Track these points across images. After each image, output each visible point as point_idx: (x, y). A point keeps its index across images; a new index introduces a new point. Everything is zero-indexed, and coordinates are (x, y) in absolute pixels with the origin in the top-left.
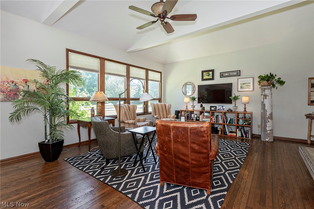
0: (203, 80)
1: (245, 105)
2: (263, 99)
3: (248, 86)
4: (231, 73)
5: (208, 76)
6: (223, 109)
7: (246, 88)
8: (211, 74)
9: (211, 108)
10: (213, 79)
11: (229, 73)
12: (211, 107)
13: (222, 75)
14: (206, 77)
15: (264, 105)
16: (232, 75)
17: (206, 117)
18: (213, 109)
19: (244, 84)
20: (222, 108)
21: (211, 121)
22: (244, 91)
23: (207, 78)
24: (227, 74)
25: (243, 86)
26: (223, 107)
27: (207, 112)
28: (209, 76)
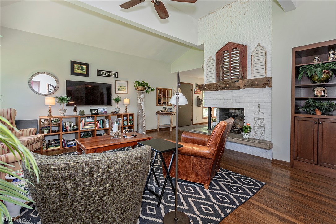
0: (73, 73)
1: (126, 106)
2: (141, 101)
3: (124, 89)
4: (109, 73)
5: (80, 70)
6: (105, 112)
7: (122, 91)
8: (85, 69)
9: (91, 112)
10: (87, 75)
11: (107, 73)
12: (92, 110)
13: (99, 73)
14: (77, 71)
15: (142, 106)
16: (110, 75)
17: (89, 124)
18: (94, 112)
19: (120, 86)
20: (103, 111)
21: (95, 127)
22: (121, 93)
23: (80, 73)
24: (105, 74)
25: (121, 88)
26: (104, 109)
27: (88, 117)
28: (82, 70)
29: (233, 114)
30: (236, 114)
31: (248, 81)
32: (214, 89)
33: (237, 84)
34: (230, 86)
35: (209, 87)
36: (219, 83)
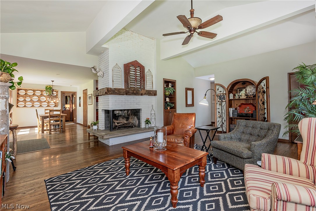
29: (117, 115)
30: (119, 115)
31: (147, 91)
32: (124, 94)
33: (141, 92)
34: (136, 92)
35: (119, 91)
36: (128, 89)
